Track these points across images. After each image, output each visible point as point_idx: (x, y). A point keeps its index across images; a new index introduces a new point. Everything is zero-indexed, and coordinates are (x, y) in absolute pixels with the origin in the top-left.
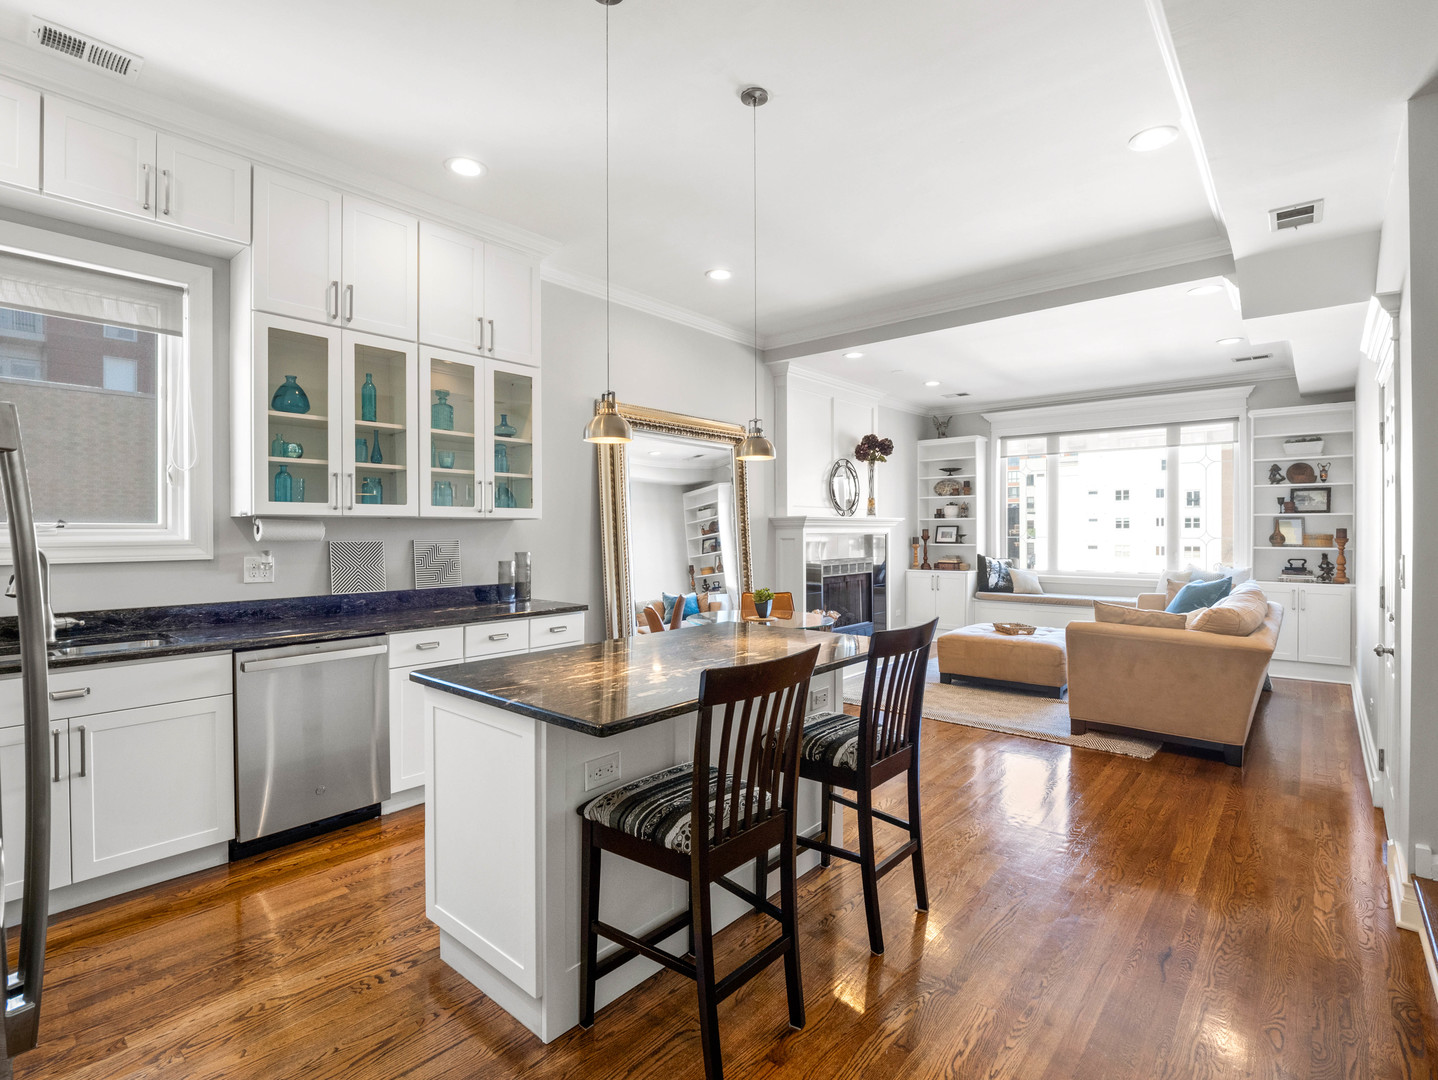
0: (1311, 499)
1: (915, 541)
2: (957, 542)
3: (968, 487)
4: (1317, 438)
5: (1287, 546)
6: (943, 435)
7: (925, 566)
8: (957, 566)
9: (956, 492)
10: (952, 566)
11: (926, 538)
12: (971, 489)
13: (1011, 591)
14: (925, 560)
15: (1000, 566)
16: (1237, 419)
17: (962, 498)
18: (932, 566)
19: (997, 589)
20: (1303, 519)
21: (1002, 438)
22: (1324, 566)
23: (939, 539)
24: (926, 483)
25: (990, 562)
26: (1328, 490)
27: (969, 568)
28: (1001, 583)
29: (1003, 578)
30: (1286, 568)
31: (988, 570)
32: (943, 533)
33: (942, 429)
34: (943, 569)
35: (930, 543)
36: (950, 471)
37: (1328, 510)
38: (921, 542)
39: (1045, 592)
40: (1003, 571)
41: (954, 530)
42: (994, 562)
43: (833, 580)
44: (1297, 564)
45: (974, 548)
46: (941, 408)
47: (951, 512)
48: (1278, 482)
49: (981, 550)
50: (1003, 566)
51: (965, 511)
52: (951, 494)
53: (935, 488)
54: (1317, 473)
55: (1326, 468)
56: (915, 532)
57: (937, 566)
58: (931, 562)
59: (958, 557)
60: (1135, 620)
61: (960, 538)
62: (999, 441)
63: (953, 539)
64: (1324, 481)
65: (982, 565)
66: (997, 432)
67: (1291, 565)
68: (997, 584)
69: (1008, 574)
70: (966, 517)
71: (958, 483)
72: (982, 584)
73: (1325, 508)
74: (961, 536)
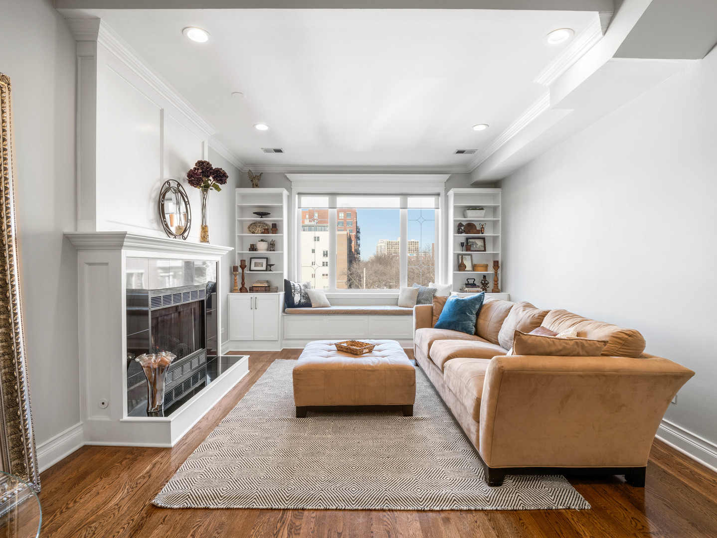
0: (476, 244)
1: (235, 269)
2: (266, 270)
3: (275, 228)
4: (481, 208)
5: (467, 271)
6: (256, 186)
7: (243, 290)
8: (268, 289)
9: (266, 231)
10: (263, 289)
11: (243, 267)
12: (277, 230)
13: (310, 306)
14: (243, 284)
15: (300, 288)
16: (438, 195)
17: (271, 236)
18: (248, 290)
19: (300, 305)
20: (471, 255)
21: (299, 194)
22: (483, 282)
23: (253, 268)
24: (241, 223)
25: (294, 285)
26: (484, 239)
27: (276, 290)
28: (303, 301)
29: (303, 296)
30: (466, 284)
31: (293, 291)
32: (255, 263)
33: (255, 181)
34: (257, 291)
35: (246, 271)
36: (262, 214)
37: (485, 251)
38: (240, 270)
39: (332, 305)
40: (302, 291)
41: (264, 261)
42: (296, 285)
43: (163, 313)
44: (471, 282)
45: (282, 274)
46: (254, 165)
47: (262, 247)
48: (461, 233)
49: (286, 277)
50: (302, 288)
51: (272, 246)
52: (262, 233)
53: (249, 228)
54: (478, 228)
55: (484, 226)
56: (234, 261)
57: (252, 290)
58: (247, 286)
59: (268, 282)
60: (561, 350)
61: (269, 266)
62: (297, 196)
63: (264, 268)
64: (482, 233)
65: (288, 287)
66: (296, 189)
67: (468, 282)
68: (300, 301)
69: (306, 294)
70: (274, 250)
71: (267, 225)
72: (289, 302)
73: (483, 249)
74: (271, 265)
